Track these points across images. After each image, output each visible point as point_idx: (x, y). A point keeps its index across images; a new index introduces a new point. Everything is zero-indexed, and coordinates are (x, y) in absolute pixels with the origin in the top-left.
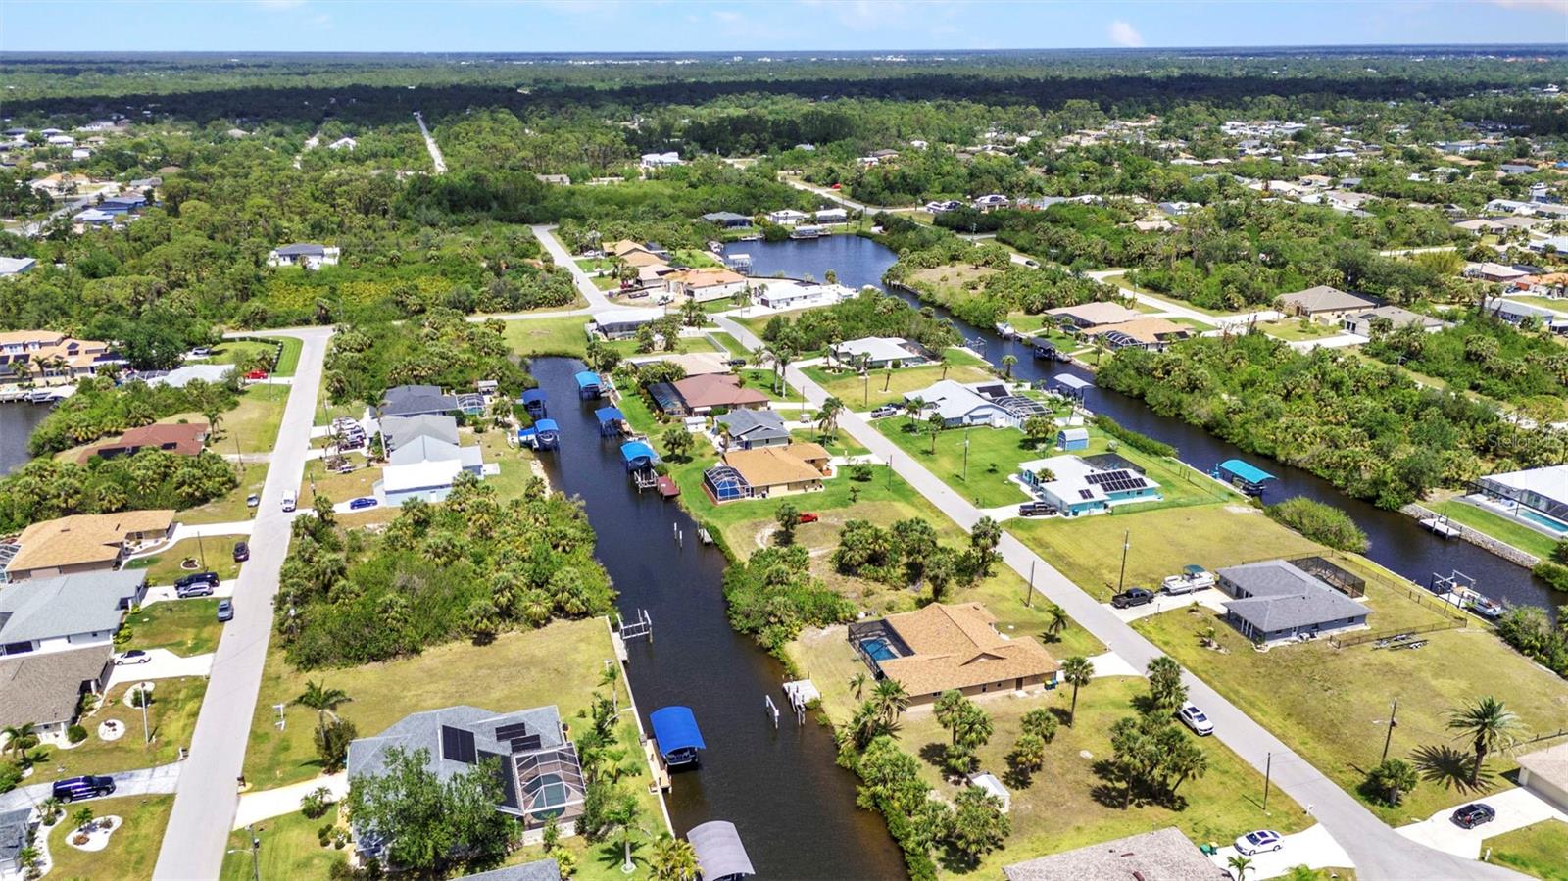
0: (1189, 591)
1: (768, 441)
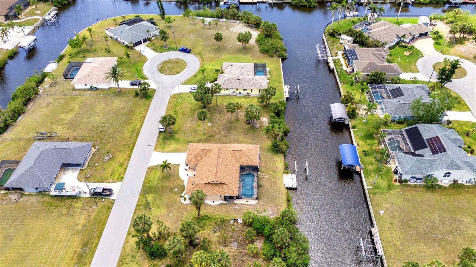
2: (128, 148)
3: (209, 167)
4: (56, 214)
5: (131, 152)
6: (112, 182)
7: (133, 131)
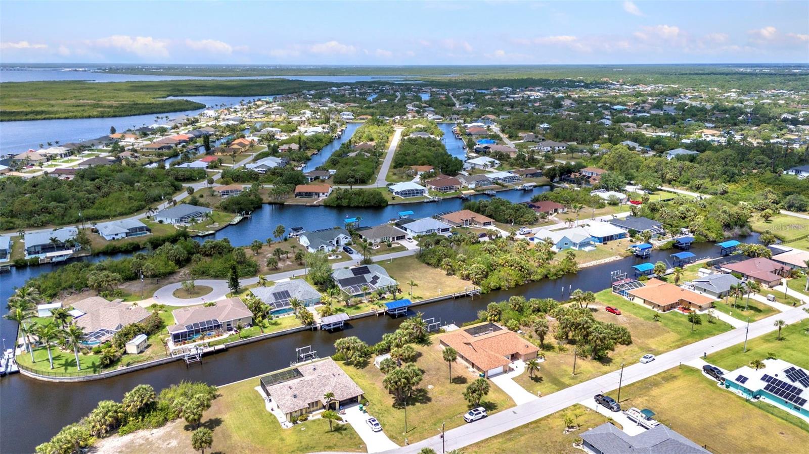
0: (636, 422)
1: (705, 290)
2: (539, 427)
3: (502, 343)
5: (540, 420)
6: (588, 408)
7: (510, 440)
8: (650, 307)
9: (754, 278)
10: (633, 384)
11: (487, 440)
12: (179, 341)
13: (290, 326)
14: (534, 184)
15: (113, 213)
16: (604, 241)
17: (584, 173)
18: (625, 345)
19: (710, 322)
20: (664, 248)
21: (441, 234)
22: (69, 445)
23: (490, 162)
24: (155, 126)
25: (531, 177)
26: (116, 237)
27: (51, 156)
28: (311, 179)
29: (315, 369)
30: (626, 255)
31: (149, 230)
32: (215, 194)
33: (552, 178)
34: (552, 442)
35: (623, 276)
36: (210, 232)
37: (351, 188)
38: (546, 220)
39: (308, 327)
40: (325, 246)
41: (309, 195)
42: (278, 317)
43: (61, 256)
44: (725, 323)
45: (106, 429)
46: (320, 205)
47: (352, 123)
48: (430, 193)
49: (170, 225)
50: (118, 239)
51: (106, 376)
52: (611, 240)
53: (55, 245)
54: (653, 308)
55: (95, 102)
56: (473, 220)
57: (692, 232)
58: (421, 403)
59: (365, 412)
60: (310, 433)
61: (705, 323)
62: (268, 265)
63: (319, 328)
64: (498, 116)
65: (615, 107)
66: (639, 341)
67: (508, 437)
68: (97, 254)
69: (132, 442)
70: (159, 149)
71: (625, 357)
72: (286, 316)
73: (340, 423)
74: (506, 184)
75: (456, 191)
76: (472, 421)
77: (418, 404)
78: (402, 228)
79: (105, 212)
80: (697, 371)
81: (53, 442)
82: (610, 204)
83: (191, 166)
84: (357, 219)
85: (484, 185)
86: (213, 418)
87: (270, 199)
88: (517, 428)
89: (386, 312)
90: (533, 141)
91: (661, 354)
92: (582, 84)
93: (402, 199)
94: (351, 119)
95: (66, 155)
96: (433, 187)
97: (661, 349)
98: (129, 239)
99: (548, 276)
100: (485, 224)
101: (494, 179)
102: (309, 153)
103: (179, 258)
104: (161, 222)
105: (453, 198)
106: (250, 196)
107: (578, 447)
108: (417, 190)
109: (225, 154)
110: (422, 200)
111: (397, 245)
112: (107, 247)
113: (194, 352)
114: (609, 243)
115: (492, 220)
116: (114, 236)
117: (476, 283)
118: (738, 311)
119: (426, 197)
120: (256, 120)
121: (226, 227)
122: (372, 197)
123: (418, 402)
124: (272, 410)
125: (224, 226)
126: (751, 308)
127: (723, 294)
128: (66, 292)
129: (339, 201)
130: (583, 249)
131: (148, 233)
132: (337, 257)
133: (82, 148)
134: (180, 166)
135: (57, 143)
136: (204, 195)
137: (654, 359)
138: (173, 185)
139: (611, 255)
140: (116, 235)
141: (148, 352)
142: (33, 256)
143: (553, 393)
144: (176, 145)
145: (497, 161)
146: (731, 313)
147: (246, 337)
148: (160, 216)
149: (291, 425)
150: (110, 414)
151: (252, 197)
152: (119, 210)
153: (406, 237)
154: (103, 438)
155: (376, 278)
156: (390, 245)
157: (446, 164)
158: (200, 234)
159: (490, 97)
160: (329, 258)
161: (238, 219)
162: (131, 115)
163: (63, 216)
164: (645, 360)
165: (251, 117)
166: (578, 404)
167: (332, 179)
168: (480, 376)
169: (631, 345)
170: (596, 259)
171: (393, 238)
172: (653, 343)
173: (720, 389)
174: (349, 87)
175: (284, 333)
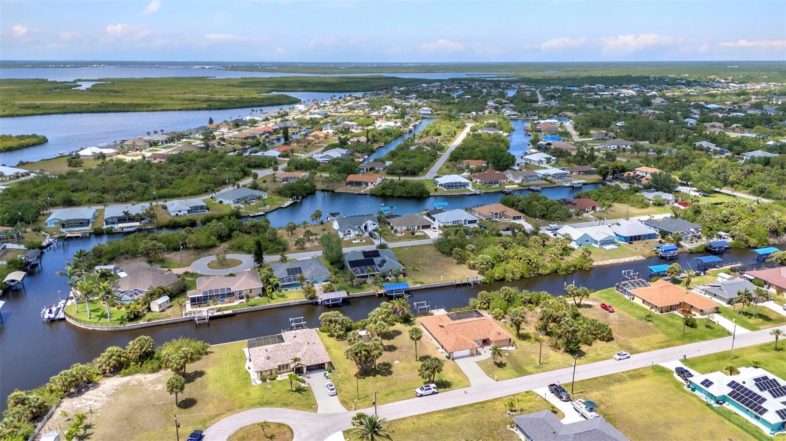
0: (579, 412)
1: (715, 295)
2: (483, 407)
3: (475, 328)
4: (612, 411)
5: (487, 401)
6: (539, 396)
8: (648, 308)
9: (776, 286)
10: (595, 378)
11: (428, 413)
12: (196, 304)
13: (295, 299)
14: (584, 181)
15: (184, 193)
16: (630, 240)
17: (638, 173)
18: (604, 342)
19: (708, 327)
20: (695, 251)
21: (468, 225)
22: (73, 379)
23: (546, 158)
24: (248, 118)
25: (583, 174)
26: (179, 214)
27: (154, 143)
28: (367, 169)
29: (295, 337)
30: (650, 255)
31: (208, 209)
32: (277, 180)
33: (605, 176)
34: (488, 422)
35: (635, 275)
36: (260, 213)
37: (400, 179)
38: (580, 217)
39: (310, 301)
40: (352, 231)
41: (359, 184)
42: (286, 290)
43: (131, 227)
44: (724, 329)
45: (110, 370)
46: (366, 194)
47: (428, 118)
48: (474, 186)
49: (228, 205)
50: (181, 216)
51: (130, 328)
52: (639, 240)
53: (127, 218)
54: (651, 308)
55: (208, 96)
56: (504, 215)
57: (733, 237)
58: (382, 375)
59: (327, 378)
60: (273, 391)
61: (701, 328)
62: (296, 245)
63: (320, 303)
64: (577, 113)
65: (709, 106)
66: (622, 339)
67: (451, 413)
68: (161, 228)
69: (128, 383)
70: (245, 139)
71: (600, 353)
72: (294, 290)
73: (303, 385)
74: (555, 180)
75: (500, 185)
76: (421, 396)
77: (378, 376)
78: (432, 218)
79: (178, 192)
80: (670, 372)
81: (61, 375)
82: (654, 204)
83: (265, 155)
84: (390, 207)
85: (532, 180)
86: (199, 370)
87: (324, 187)
88: (462, 407)
89: (385, 293)
90: (603, 139)
91: (639, 353)
92: (684, 82)
93: (445, 191)
94: (428, 114)
95: (166, 142)
96: (479, 181)
97: (642, 348)
98: (190, 216)
99: (558, 271)
100: (514, 218)
101: (544, 175)
102: (375, 146)
103: (221, 234)
104: (221, 202)
105: (496, 192)
106: (305, 183)
107: (512, 429)
108: (460, 183)
109: (300, 144)
110: (464, 193)
111: (421, 234)
112: (170, 222)
113: (205, 314)
114: (634, 242)
115: (521, 215)
116: (178, 213)
117: (482, 273)
118: (745, 318)
119: (469, 190)
120: (340, 114)
121: (276, 209)
122: (414, 188)
123: (379, 374)
124: (249, 368)
125: (274, 208)
126: (761, 316)
127: (734, 301)
128: (122, 256)
129: (383, 191)
130: (604, 247)
131: (207, 212)
132: (361, 241)
133: (181, 136)
134: (257, 154)
135: (162, 131)
136: (267, 181)
137: (628, 357)
138: (243, 171)
139: (633, 254)
140: (180, 211)
141: (168, 311)
142: (109, 226)
143: (511, 378)
144: (261, 135)
145: (554, 158)
146: (734, 319)
147: (253, 306)
148: (221, 197)
149: (260, 382)
150: (114, 357)
151: (307, 184)
152: (190, 190)
153: (432, 227)
154: (108, 377)
155: (384, 261)
156: (413, 233)
157: (498, 158)
158: (251, 215)
159: (576, 94)
160: (354, 242)
161: (289, 202)
162: (234, 108)
163: (144, 193)
164: (619, 357)
165: (336, 111)
166: (531, 391)
167: (386, 170)
168: (447, 357)
169: (612, 342)
170: (615, 258)
171: (419, 227)
172: (634, 343)
173: (685, 391)
174: (440, 84)
175: (287, 305)
